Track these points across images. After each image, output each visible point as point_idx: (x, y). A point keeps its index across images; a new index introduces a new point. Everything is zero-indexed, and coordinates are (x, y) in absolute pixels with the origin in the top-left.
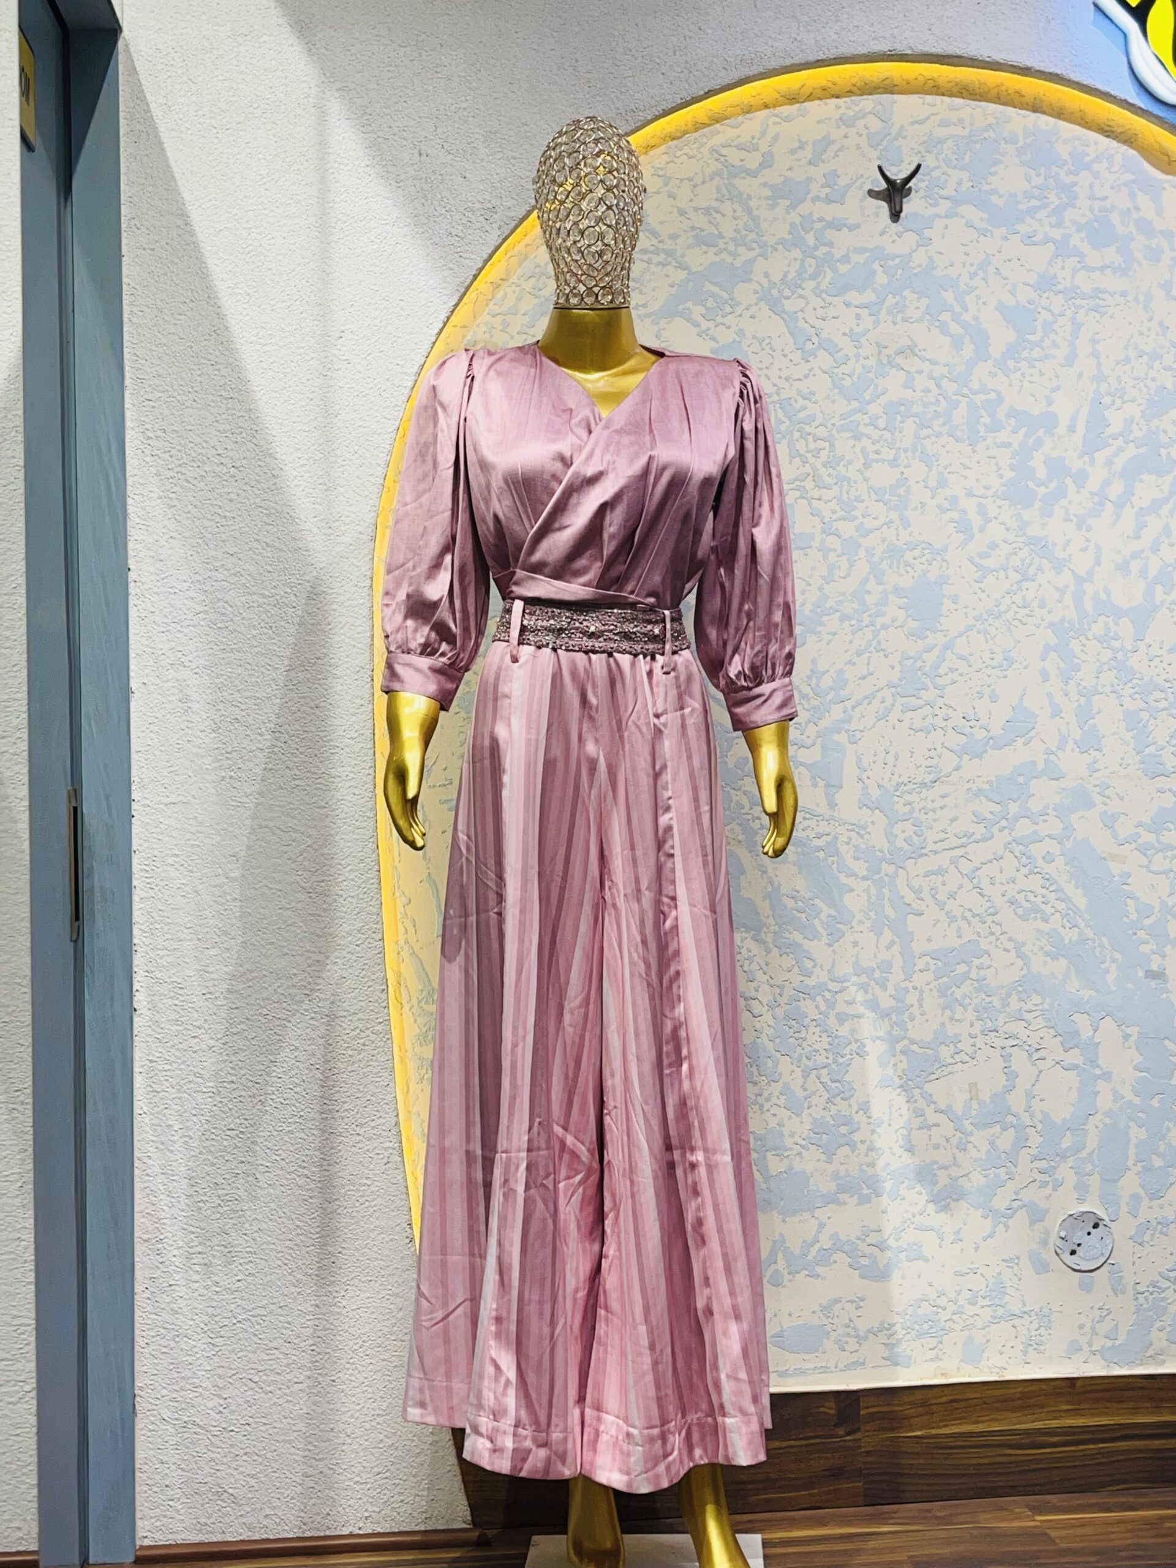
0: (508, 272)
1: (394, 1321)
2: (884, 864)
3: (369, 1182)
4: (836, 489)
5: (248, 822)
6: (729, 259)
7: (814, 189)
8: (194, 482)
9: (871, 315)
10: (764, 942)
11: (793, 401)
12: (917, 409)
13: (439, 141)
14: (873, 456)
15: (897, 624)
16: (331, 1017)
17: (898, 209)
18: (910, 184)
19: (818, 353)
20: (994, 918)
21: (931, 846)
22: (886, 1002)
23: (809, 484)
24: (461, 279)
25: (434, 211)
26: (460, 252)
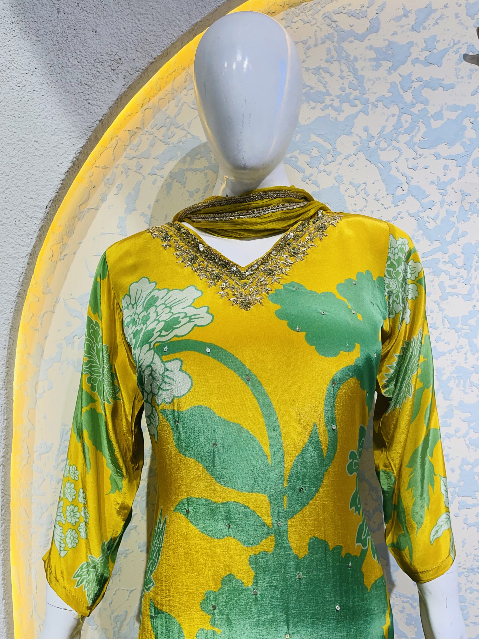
0: (143, 122)
7: (415, 52)
9: (457, 166)
14: (449, 290)
15: (458, 435)
19: (407, 199)
24: (88, 124)
25: (67, 62)
26: (89, 99)
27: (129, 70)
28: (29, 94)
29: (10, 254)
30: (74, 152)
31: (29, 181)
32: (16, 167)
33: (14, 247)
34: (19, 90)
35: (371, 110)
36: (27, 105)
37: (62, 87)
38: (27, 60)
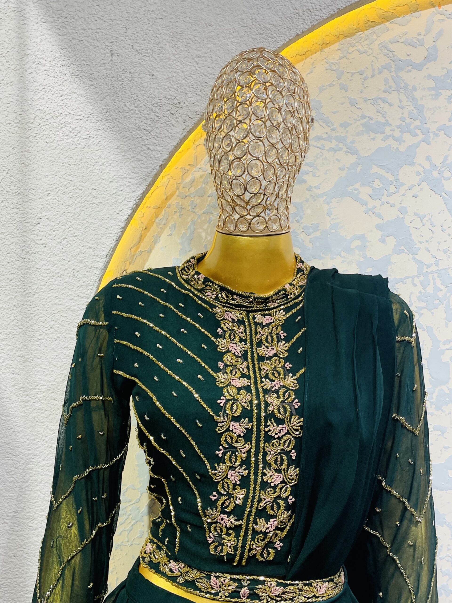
24: (148, 170)
25: (124, 107)
26: (148, 145)
27: (189, 114)
28: (84, 141)
29: (69, 307)
30: (134, 198)
31: (87, 230)
32: (73, 216)
33: (73, 299)
34: (73, 137)
35: (433, 139)
36: (83, 153)
37: (119, 133)
38: (81, 105)
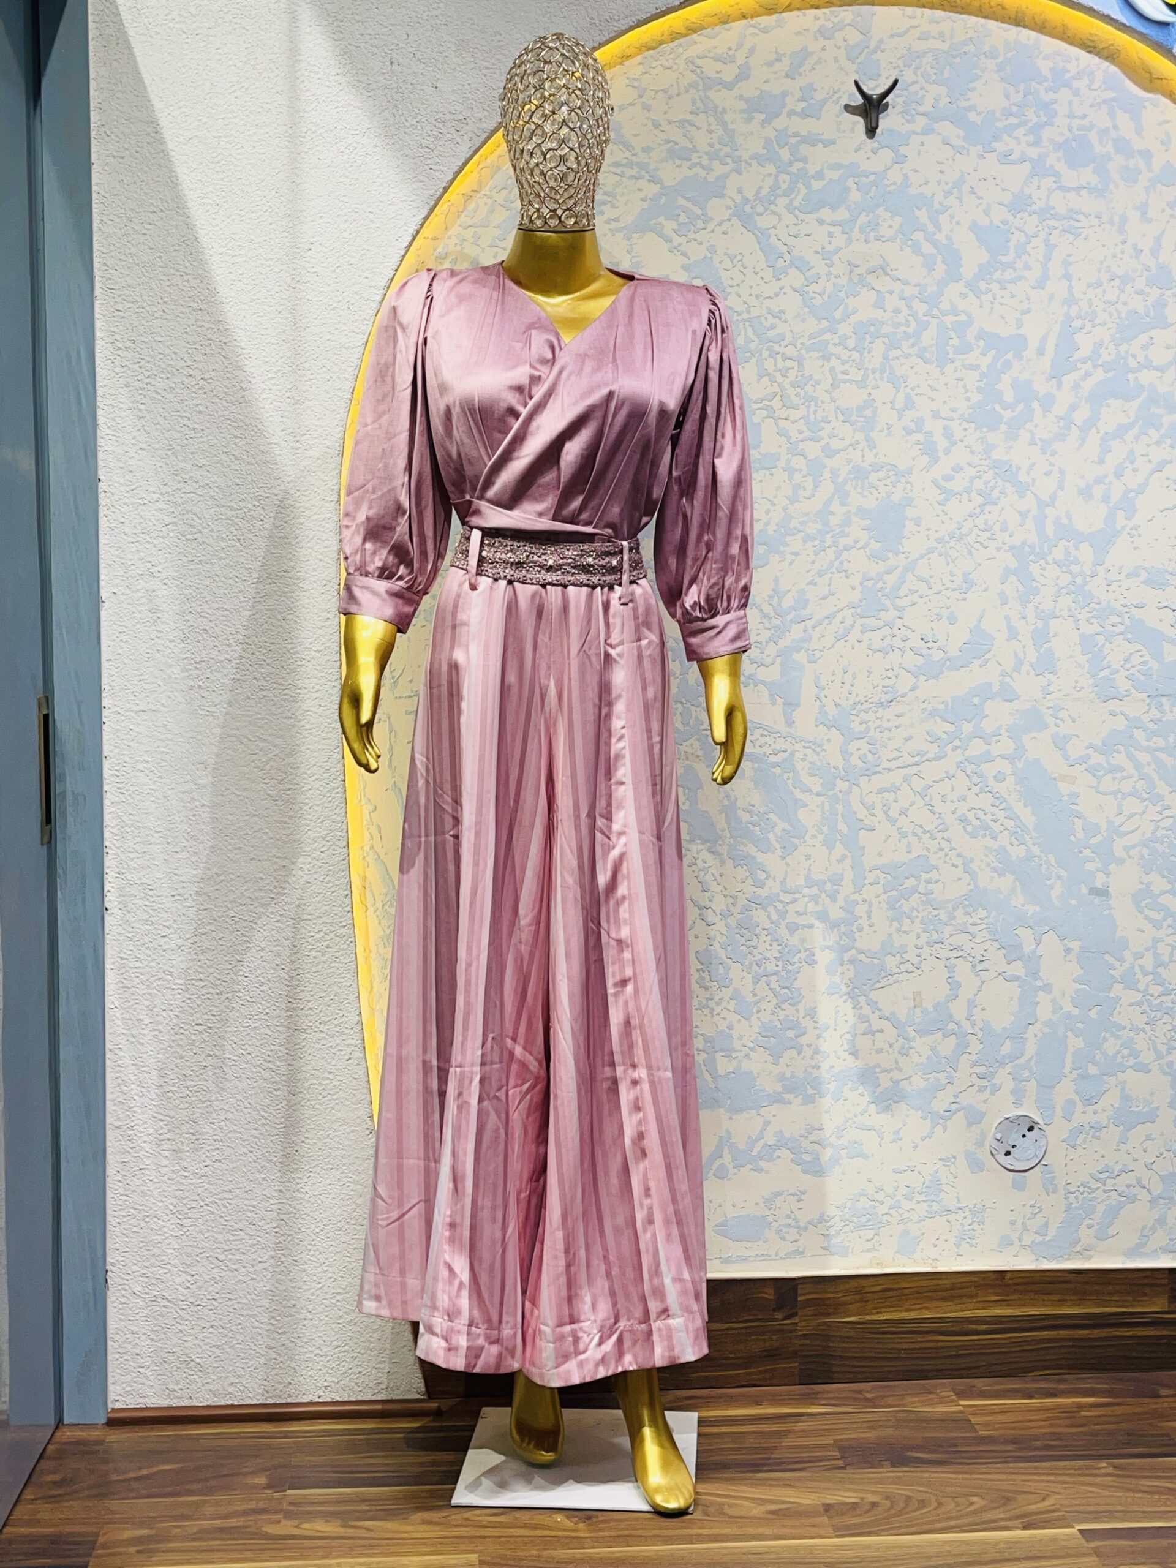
0: (480, 183)
1: (354, 1206)
2: (838, 781)
3: (331, 1076)
4: (803, 410)
5: (218, 731)
6: (702, 173)
7: (791, 103)
8: (164, 393)
9: (843, 233)
10: (720, 855)
11: (763, 319)
12: (885, 330)
13: (411, 50)
14: (841, 376)
15: (859, 545)
16: (297, 921)
17: (874, 125)
18: (888, 99)
19: (790, 271)
20: (945, 835)
21: (886, 765)
22: (835, 913)
23: (776, 403)
24: (430, 192)
26: (430, 164)
27: (476, 131)
